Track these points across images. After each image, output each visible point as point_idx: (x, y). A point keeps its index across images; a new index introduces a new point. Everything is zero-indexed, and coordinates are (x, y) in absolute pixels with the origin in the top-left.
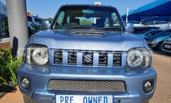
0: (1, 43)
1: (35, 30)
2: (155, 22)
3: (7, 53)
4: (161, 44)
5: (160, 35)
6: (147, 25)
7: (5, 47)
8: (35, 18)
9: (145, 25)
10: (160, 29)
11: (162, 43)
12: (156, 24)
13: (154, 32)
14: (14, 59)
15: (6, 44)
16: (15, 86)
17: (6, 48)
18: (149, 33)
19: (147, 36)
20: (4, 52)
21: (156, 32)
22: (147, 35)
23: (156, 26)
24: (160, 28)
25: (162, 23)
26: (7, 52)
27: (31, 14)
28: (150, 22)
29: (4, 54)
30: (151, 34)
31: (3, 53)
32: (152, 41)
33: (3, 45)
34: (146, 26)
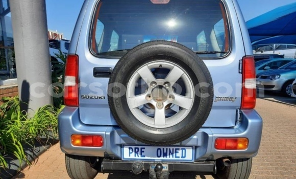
0: (2, 87)
1: (64, 63)
2: (276, 46)
3: (12, 105)
4: (290, 85)
5: (286, 69)
6: (262, 52)
7: (10, 94)
8: (66, 43)
9: (258, 51)
10: (285, 58)
11: (292, 83)
12: (277, 48)
13: (275, 63)
14: (24, 116)
15: (11, 90)
16: (22, 169)
17: (10, 97)
18: (265, 66)
19: (263, 71)
20: (7, 103)
21: (278, 64)
22: (263, 68)
23: (278, 52)
24: (285, 55)
25: (289, 47)
26: (12, 103)
27: (60, 37)
28: (266, 45)
29: (7, 108)
30: (270, 66)
31: (6, 106)
32: (271, 79)
33: (5, 91)
34: (260, 53)
